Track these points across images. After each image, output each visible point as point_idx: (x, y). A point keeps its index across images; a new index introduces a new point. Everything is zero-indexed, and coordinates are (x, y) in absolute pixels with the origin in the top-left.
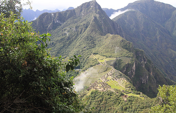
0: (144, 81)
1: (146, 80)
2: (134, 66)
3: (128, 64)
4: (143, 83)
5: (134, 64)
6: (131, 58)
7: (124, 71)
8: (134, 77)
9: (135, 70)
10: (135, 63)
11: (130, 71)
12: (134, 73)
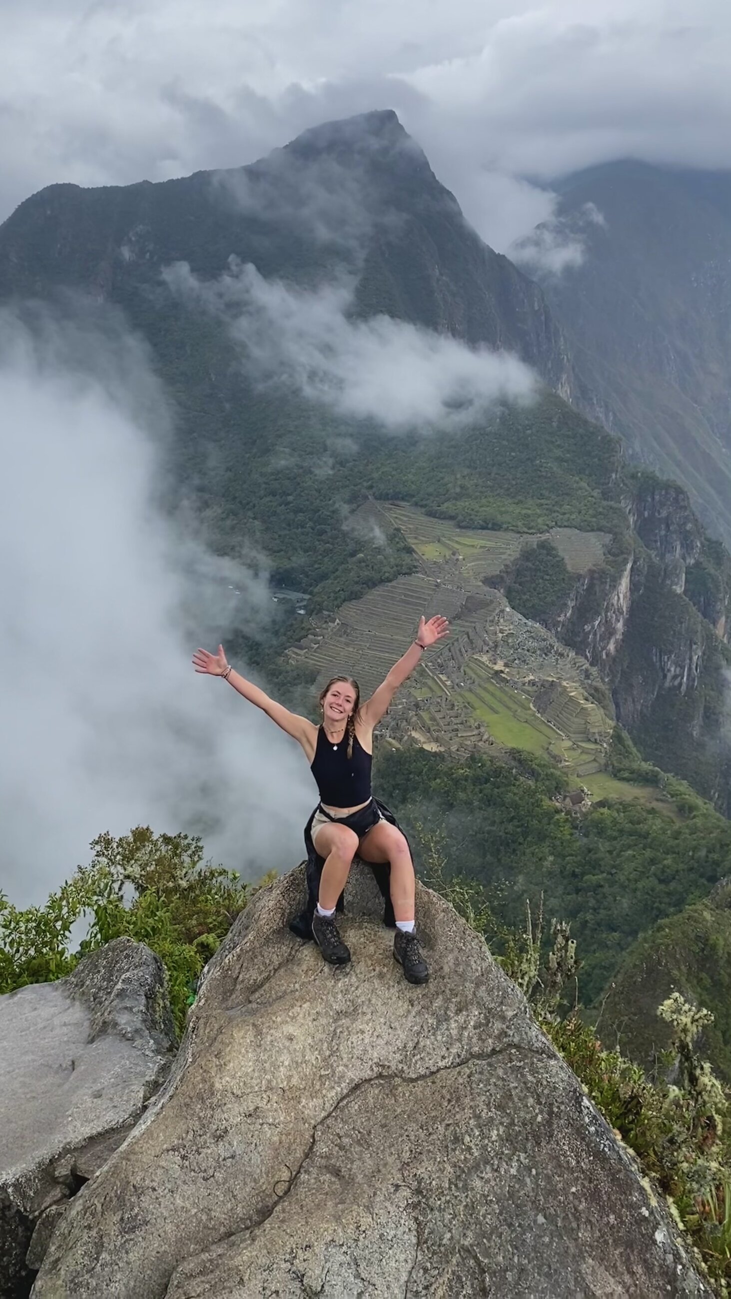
0: (675, 677)
1: (690, 669)
2: (624, 584)
3: (591, 572)
4: (668, 684)
5: (627, 573)
6: (608, 538)
7: (561, 619)
8: (617, 650)
9: (632, 609)
10: (629, 566)
11: (594, 620)
12: (620, 626)
